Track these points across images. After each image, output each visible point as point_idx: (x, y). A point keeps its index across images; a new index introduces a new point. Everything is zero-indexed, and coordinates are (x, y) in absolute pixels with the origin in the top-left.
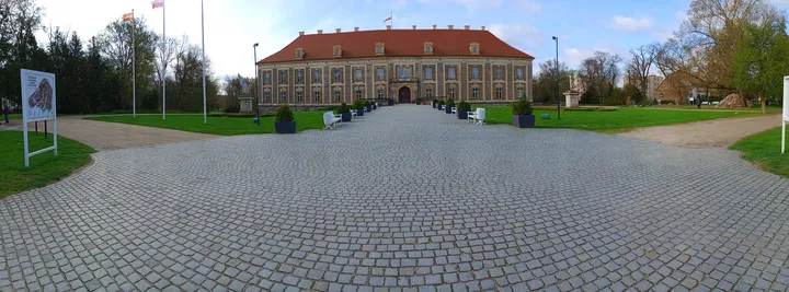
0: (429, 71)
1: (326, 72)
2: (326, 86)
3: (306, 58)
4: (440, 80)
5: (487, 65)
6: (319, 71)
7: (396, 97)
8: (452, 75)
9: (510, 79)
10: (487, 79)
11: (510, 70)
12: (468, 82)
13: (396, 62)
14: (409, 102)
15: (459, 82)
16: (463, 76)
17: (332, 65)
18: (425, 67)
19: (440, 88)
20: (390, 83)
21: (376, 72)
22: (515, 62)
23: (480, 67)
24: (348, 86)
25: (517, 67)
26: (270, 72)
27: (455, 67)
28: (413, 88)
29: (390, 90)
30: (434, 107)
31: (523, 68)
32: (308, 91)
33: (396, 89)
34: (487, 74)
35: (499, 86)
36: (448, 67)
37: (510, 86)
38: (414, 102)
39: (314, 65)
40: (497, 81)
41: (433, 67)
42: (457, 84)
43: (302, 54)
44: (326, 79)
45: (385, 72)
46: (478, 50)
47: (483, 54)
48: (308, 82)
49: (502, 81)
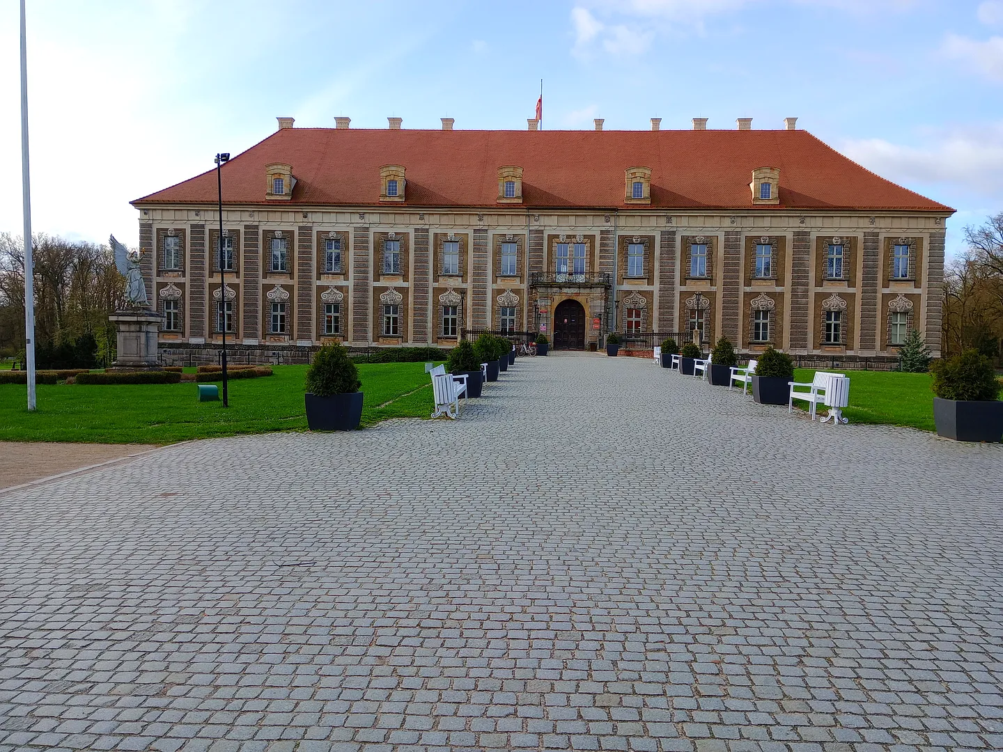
0: (636, 253)
1: (361, 244)
2: (361, 288)
3: (299, 197)
4: (667, 281)
5: (801, 236)
6: (340, 241)
7: (546, 329)
8: (699, 268)
9: (869, 279)
10: (800, 277)
11: (871, 251)
12: (743, 289)
13: (552, 224)
14: (579, 345)
15: (718, 289)
16: (731, 269)
17: (378, 224)
18: (626, 241)
19: (666, 306)
20: (534, 286)
21: (497, 253)
22: (888, 227)
23: (777, 243)
24: (420, 289)
25: (892, 242)
26: (179, 233)
27: (709, 243)
28: (593, 303)
29: (534, 308)
30: (666, 363)
31: (913, 245)
32: (305, 298)
33: (549, 304)
34: (799, 266)
35: (834, 303)
36: (688, 242)
37: (868, 303)
38: (593, 348)
39: (327, 222)
40: (827, 288)
41: (648, 242)
42: (711, 295)
43: (287, 185)
44: (361, 266)
45: (521, 252)
46: (774, 192)
47: (789, 202)
48: (305, 273)
49: (843, 289)
